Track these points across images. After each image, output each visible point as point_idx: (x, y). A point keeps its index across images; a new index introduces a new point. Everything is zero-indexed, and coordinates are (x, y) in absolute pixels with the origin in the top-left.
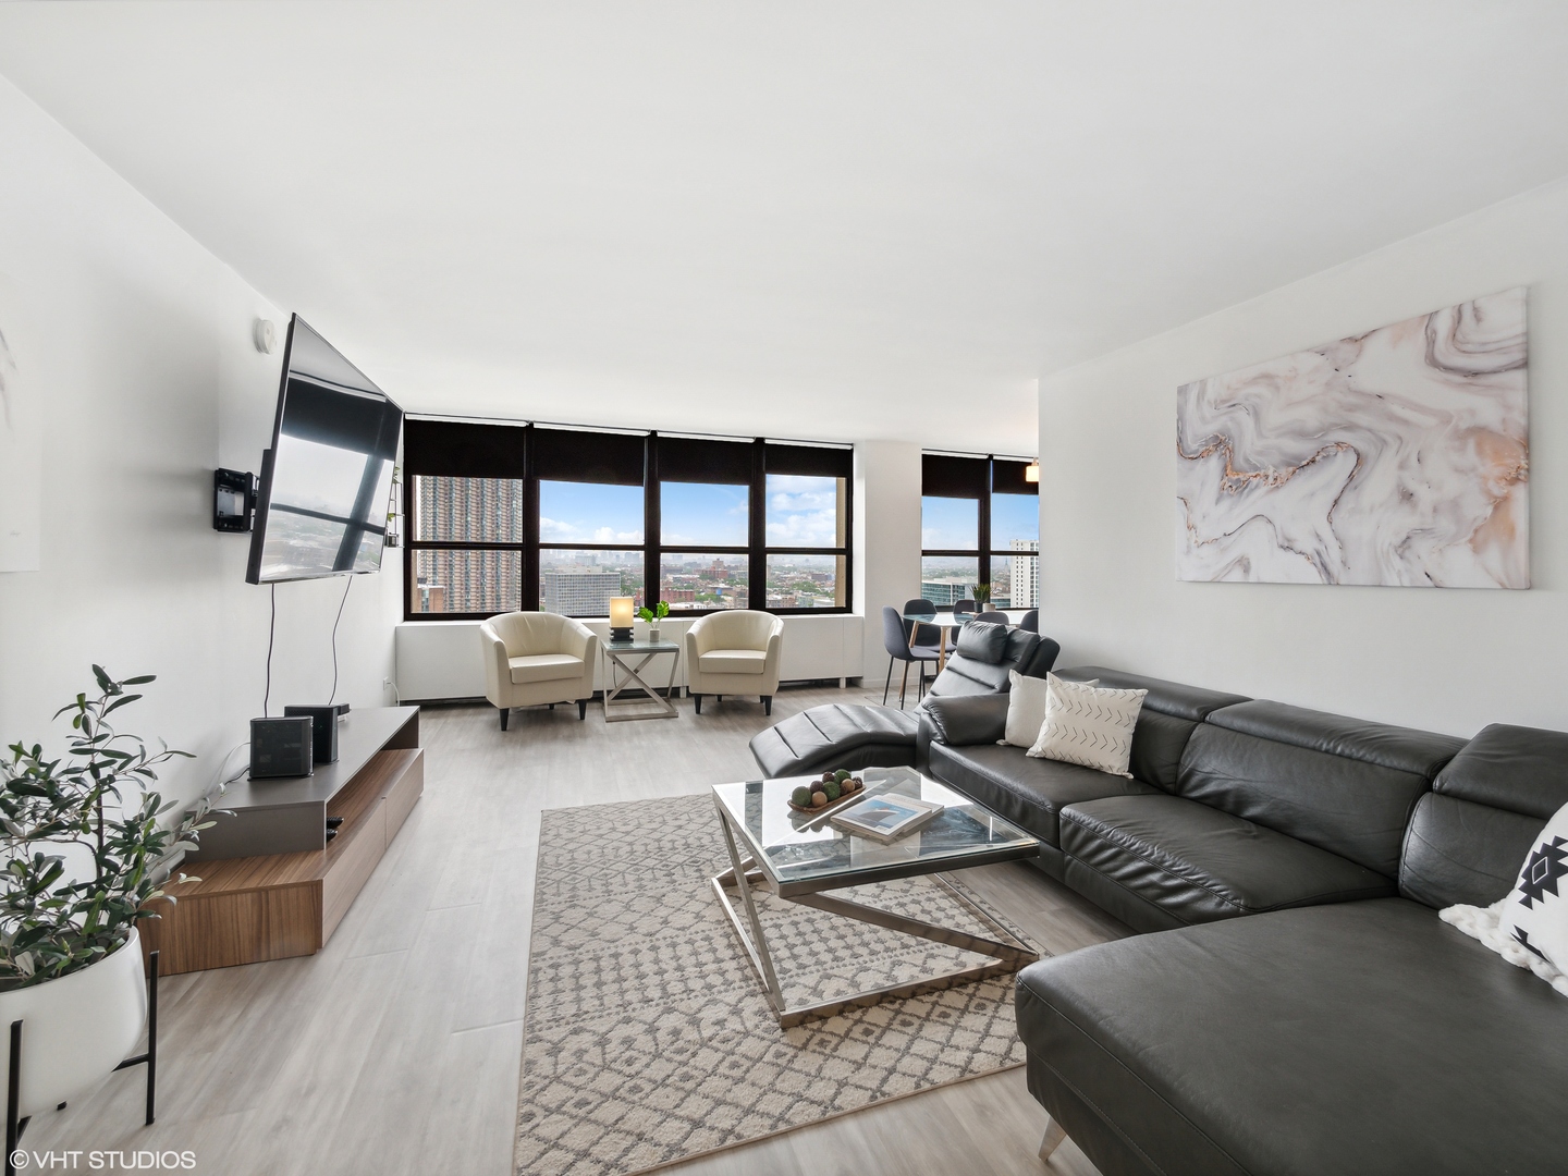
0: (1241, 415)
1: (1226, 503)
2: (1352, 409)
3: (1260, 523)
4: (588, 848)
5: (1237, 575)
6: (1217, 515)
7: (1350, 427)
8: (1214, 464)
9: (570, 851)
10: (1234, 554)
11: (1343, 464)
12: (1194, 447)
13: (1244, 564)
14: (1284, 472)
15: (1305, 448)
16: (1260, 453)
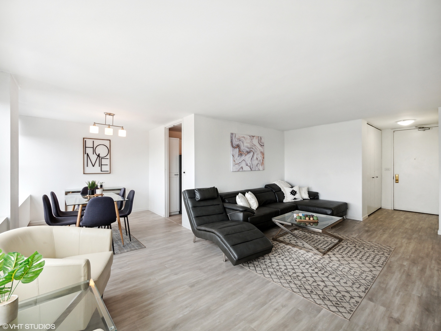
0: (241, 142)
1: (239, 157)
2: (253, 146)
3: (244, 161)
4: (344, 285)
5: (241, 170)
6: (238, 159)
7: (253, 148)
8: (237, 150)
9: (352, 287)
10: (240, 166)
11: (252, 153)
12: (234, 146)
13: (242, 168)
14: (246, 153)
15: (248, 150)
16: (244, 150)
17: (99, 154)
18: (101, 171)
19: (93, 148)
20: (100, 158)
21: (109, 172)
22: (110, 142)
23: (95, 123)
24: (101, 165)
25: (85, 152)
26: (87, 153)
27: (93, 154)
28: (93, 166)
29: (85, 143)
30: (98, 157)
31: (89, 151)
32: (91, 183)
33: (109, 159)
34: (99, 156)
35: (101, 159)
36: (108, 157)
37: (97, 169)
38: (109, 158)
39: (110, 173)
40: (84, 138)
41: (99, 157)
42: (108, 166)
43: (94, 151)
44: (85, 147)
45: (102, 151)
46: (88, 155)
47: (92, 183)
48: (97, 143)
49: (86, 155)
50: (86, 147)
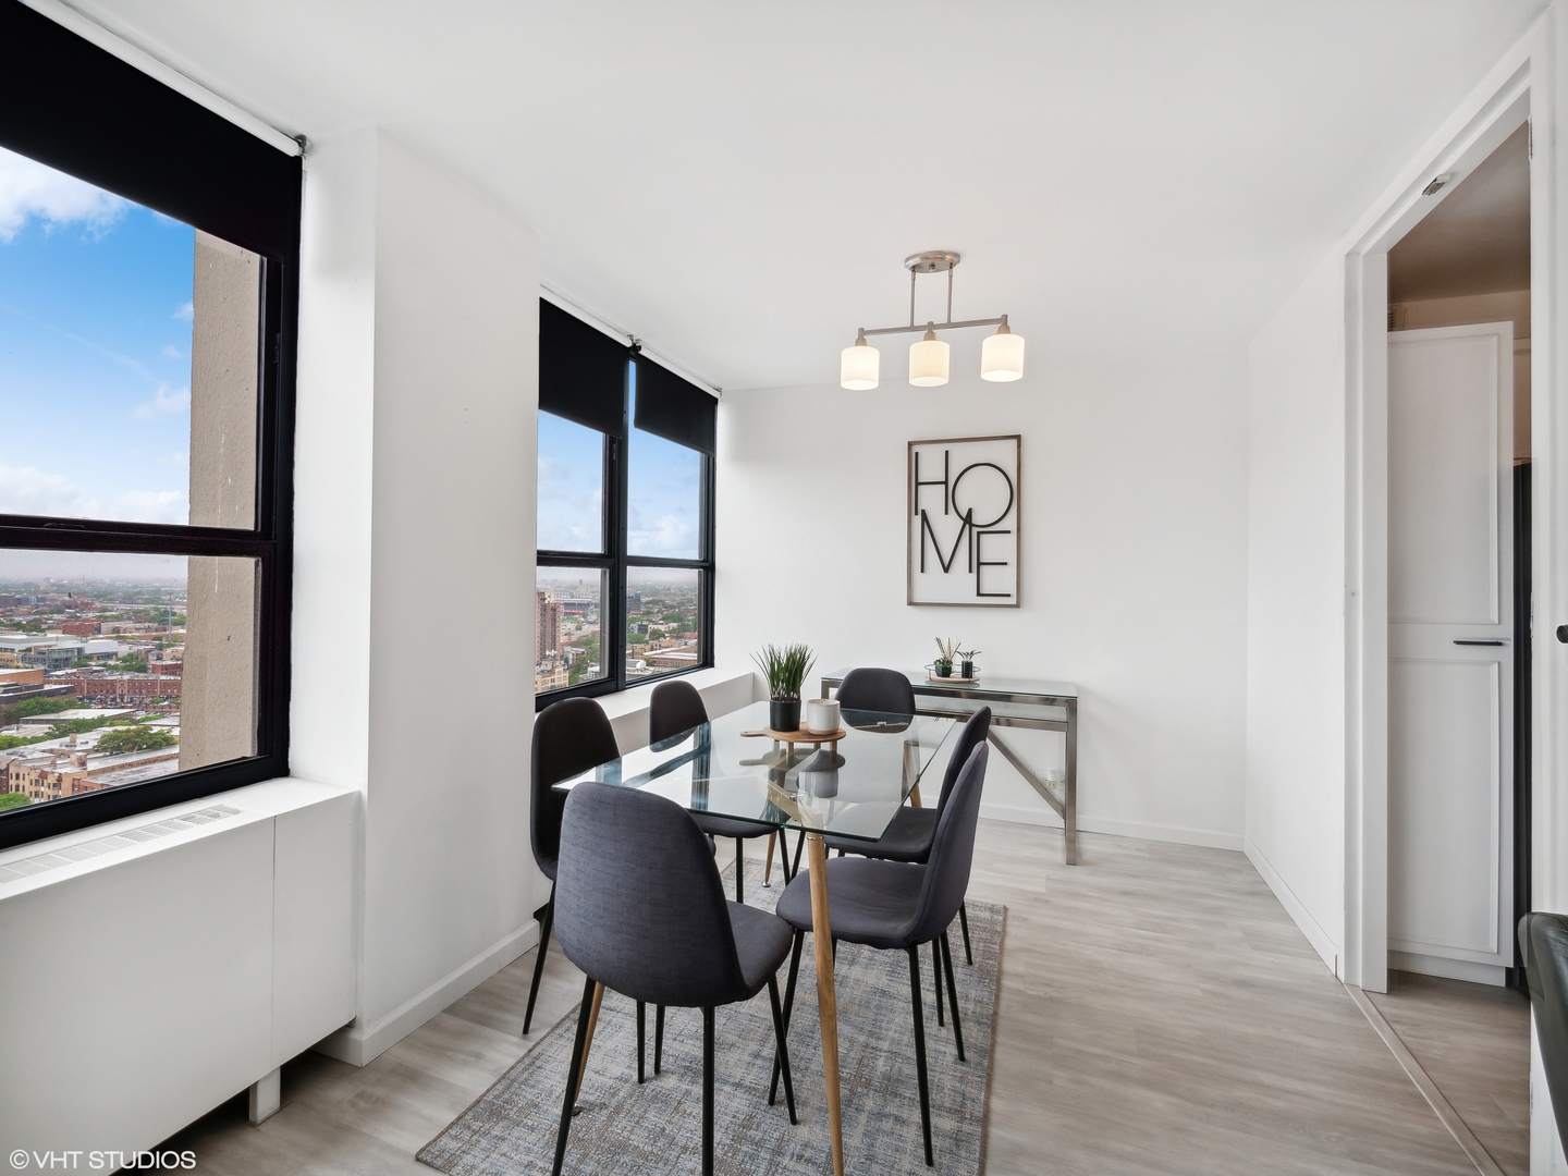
17: (970, 510)
18: (979, 594)
19: (946, 483)
20: (975, 530)
21: (1012, 601)
22: (1019, 446)
23: (862, 332)
24: (980, 564)
25: (914, 506)
26: (923, 511)
27: (946, 513)
28: (946, 570)
29: (914, 462)
30: (967, 526)
31: (932, 499)
32: (784, 660)
33: (1014, 535)
34: (968, 520)
35: (979, 533)
36: (1010, 523)
37: (960, 583)
38: (1013, 528)
39: (1017, 606)
40: (910, 444)
41: (972, 525)
42: (1011, 570)
43: (950, 500)
44: (915, 484)
45: (984, 496)
46: (925, 519)
47: (791, 657)
48: (962, 456)
49: (919, 517)
50: (918, 484)
